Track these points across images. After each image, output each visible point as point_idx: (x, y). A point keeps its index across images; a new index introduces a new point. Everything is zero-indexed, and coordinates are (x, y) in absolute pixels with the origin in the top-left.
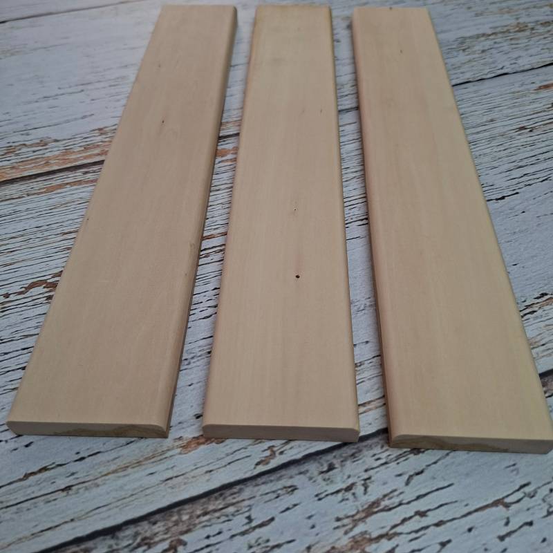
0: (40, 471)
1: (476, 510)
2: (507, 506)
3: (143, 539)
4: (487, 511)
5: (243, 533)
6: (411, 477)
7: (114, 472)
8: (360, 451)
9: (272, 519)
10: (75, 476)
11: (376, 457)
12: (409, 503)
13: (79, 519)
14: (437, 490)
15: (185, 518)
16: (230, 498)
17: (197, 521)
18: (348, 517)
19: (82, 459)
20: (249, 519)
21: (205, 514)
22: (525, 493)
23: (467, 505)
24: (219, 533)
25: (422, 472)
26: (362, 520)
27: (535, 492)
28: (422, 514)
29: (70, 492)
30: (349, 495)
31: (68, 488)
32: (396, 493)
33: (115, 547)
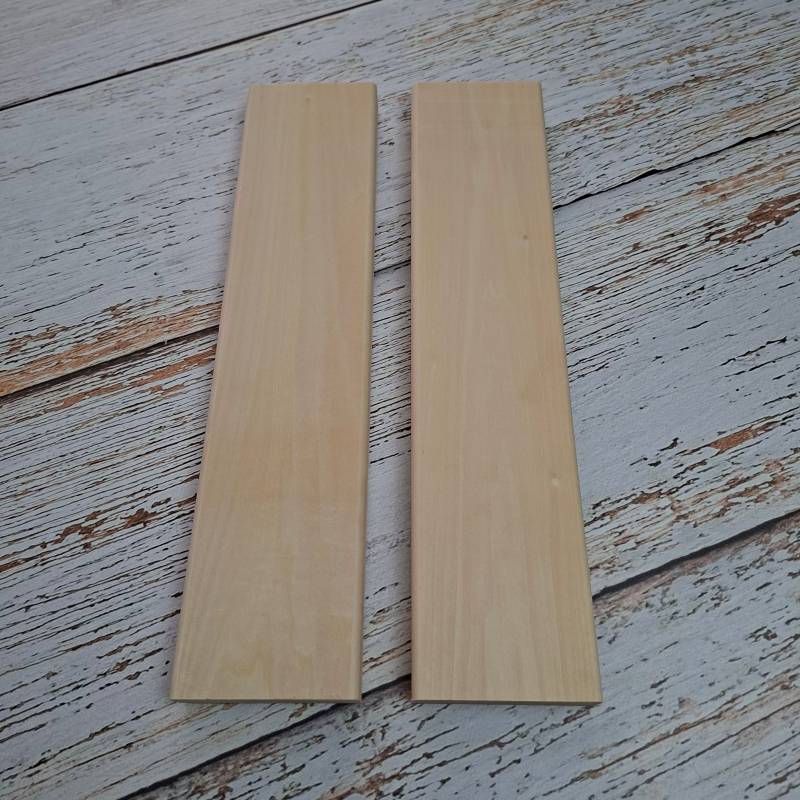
0: (103, 730)
1: (475, 751)
2: (501, 745)
3: (197, 788)
4: (483, 751)
5: (279, 779)
6: (423, 722)
7: (167, 728)
8: (381, 699)
9: (303, 766)
10: (134, 734)
11: (395, 704)
12: (418, 746)
13: (142, 773)
14: (445, 733)
15: (230, 768)
16: (267, 749)
17: (240, 771)
18: (366, 761)
19: (138, 717)
20: (284, 767)
21: (247, 763)
22: (518, 733)
23: (467, 746)
24: (260, 780)
25: (433, 717)
26: (378, 763)
27: (528, 732)
28: (428, 756)
29: (132, 749)
30: (369, 741)
31: (129, 745)
32: (409, 738)
33: (174, 796)
